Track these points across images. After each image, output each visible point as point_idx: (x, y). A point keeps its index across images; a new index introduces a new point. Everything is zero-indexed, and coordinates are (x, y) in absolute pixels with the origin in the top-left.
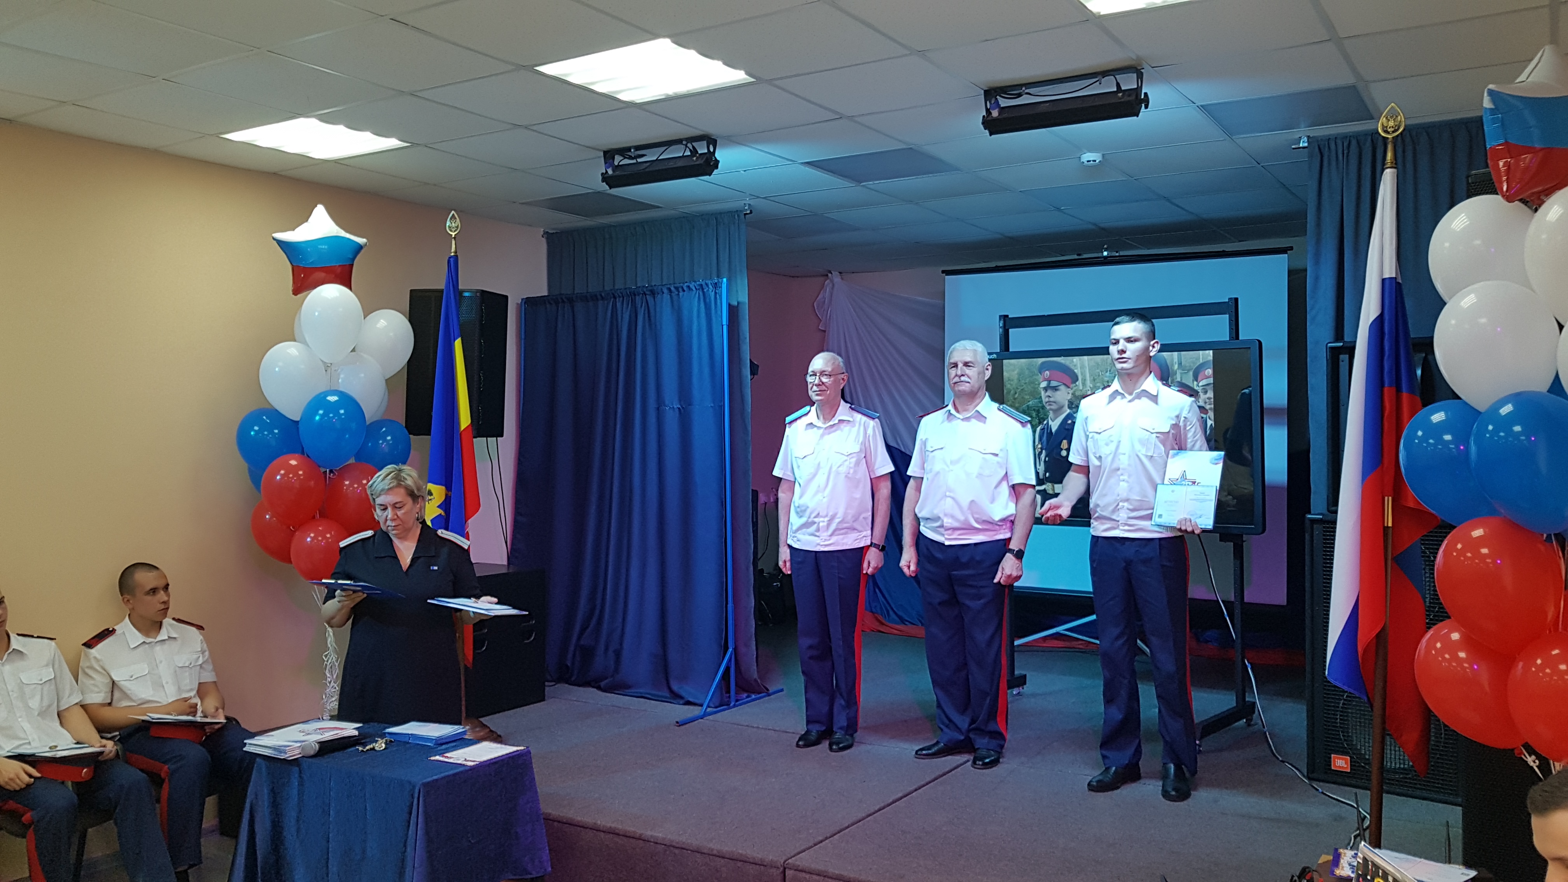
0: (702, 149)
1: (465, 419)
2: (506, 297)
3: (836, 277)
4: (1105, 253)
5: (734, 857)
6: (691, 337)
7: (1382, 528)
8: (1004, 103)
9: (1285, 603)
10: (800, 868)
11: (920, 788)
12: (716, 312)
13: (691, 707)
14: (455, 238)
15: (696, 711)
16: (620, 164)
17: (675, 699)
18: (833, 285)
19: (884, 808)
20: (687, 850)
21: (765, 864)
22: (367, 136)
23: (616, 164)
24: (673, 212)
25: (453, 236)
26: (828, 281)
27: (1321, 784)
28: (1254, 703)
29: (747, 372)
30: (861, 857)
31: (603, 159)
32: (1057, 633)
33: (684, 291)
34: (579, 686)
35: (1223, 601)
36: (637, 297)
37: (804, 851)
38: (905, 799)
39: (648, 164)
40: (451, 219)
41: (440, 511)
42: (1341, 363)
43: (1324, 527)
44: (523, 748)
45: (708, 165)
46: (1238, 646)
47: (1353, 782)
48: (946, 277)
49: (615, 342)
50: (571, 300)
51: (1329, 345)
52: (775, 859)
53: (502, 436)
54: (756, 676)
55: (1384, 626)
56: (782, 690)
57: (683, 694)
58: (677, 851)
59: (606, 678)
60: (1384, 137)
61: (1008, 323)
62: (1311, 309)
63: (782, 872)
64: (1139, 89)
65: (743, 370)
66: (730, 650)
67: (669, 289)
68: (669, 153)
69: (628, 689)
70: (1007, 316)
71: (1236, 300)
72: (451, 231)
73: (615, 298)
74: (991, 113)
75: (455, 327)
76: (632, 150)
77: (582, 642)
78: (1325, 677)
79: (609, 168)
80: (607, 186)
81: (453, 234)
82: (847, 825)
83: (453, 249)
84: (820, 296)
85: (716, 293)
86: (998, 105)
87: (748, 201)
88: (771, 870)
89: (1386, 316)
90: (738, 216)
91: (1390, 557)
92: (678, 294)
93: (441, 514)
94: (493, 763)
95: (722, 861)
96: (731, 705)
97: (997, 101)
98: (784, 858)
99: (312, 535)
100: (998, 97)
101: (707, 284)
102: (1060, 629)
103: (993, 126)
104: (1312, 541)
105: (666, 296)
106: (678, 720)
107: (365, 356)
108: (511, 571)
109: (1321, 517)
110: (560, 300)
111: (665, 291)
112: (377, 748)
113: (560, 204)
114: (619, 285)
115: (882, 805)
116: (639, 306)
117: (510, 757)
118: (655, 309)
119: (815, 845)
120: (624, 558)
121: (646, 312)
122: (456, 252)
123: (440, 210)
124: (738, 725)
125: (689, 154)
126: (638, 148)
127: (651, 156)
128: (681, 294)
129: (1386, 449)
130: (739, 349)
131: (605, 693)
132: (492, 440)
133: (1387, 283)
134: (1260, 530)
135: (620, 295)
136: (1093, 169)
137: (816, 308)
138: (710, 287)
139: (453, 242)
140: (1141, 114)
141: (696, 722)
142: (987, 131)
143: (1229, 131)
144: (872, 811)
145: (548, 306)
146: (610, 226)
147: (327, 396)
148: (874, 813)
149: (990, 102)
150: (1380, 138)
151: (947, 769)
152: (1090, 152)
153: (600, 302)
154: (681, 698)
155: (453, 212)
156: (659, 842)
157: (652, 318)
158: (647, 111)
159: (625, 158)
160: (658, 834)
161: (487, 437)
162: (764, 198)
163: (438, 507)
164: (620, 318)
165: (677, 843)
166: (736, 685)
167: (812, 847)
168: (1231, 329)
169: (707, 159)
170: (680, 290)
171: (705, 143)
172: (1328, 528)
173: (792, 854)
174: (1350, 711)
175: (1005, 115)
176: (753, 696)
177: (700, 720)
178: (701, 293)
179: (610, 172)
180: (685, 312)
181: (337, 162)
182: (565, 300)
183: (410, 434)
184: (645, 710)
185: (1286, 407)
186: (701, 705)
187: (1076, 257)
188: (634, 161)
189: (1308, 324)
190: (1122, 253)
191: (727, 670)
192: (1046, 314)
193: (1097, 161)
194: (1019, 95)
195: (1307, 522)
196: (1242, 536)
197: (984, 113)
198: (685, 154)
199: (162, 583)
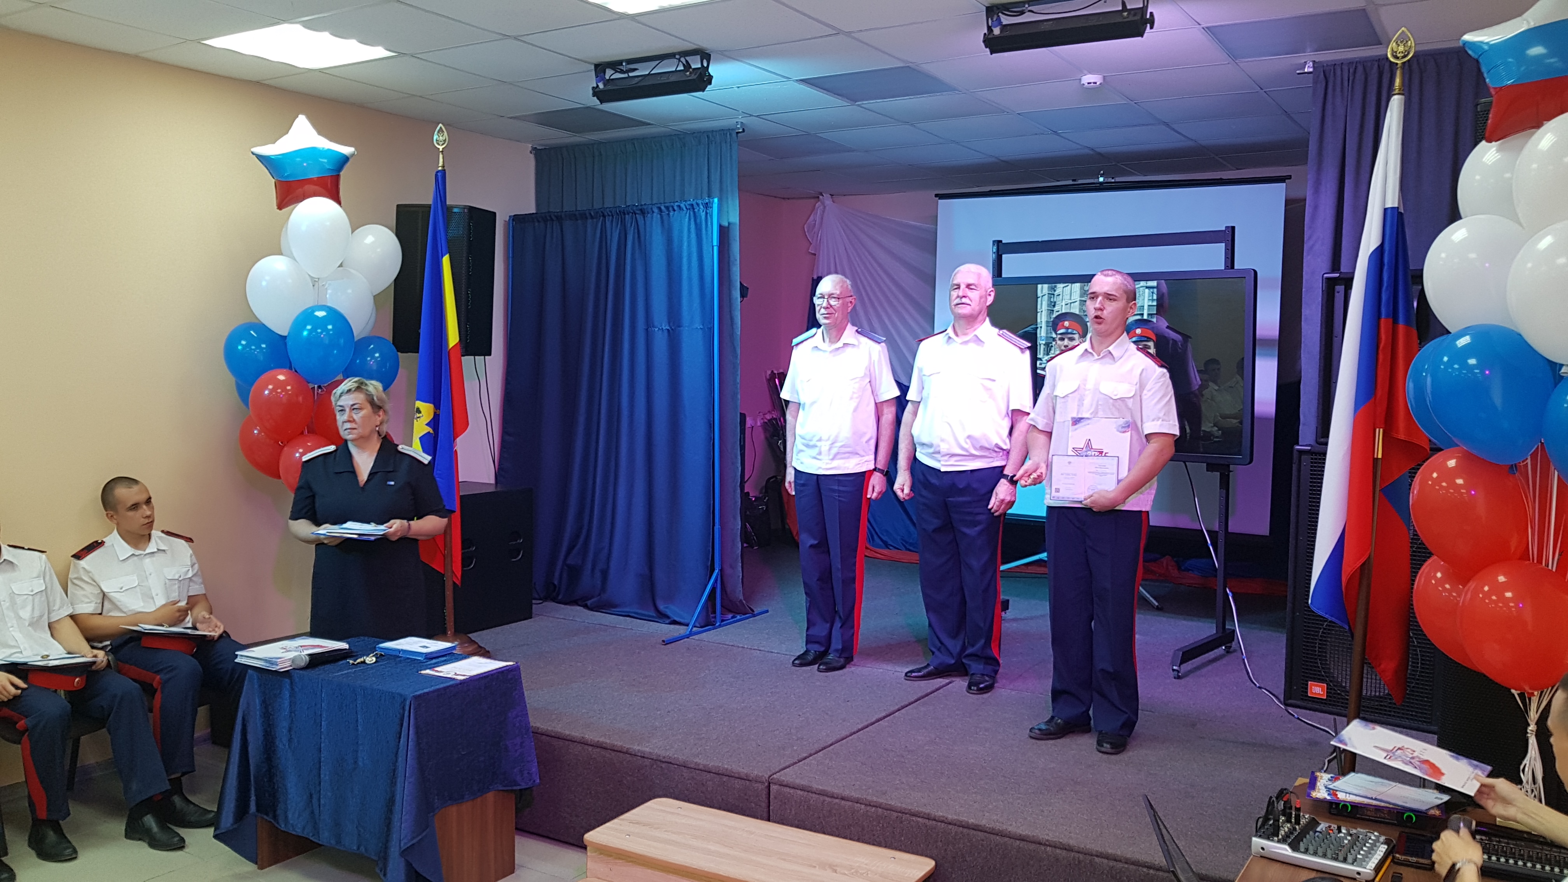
0: (696, 64)
1: (453, 337)
2: (495, 214)
3: (827, 200)
4: (1101, 179)
5: (720, 772)
6: (681, 258)
7: (1372, 459)
8: (1006, 20)
9: (1268, 534)
10: (785, 783)
11: (903, 707)
12: (707, 234)
13: (677, 627)
14: (442, 152)
15: (681, 630)
16: (612, 78)
17: (660, 618)
18: (825, 207)
19: (867, 727)
20: (673, 764)
21: (751, 778)
22: (353, 43)
23: (607, 77)
24: (663, 129)
25: (441, 150)
26: (819, 203)
27: (1298, 710)
28: (1234, 631)
29: (737, 294)
30: (844, 773)
31: (593, 72)
32: (1039, 560)
33: (674, 210)
34: (566, 604)
35: (1207, 531)
36: (627, 216)
37: (789, 766)
38: (888, 718)
39: (640, 78)
40: (438, 132)
41: (428, 429)
42: (1336, 294)
43: (1312, 459)
44: (511, 663)
45: (702, 81)
46: (1220, 575)
47: (1331, 709)
48: (940, 201)
49: (604, 261)
50: (559, 218)
51: (1325, 275)
52: (760, 774)
53: (490, 354)
54: (741, 597)
55: (1369, 557)
56: (767, 611)
57: (669, 613)
58: (664, 765)
59: (592, 597)
60: (1391, 62)
61: (1002, 248)
62: (1310, 238)
63: (766, 787)
64: (1144, 9)
65: (733, 292)
66: (716, 571)
67: (660, 209)
68: (661, 67)
69: (614, 608)
70: (1001, 241)
71: (1233, 228)
72: (438, 144)
73: (604, 216)
74: (992, 31)
75: (443, 243)
76: (624, 64)
77: (569, 562)
78: (1309, 607)
79: (600, 82)
80: (598, 101)
81: (441, 148)
82: (830, 743)
83: (441, 164)
84: (812, 218)
85: (707, 213)
86: (1000, 23)
87: (740, 119)
88: (756, 785)
89: (1387, 247)
90: (730, 134)
91: (1378, 489)
92: (668, 214)
93: (429, 432)
94: (482, 678)
95: (709, 776)
96: (717, 625)
97: (999, 19)
98: (769, 774)
100: (1000, 14)
101: (698, 205)
103: (994, 44)
104: (1299, 471)
105: (656, 215)
106: (664, 639)
107: (352, 271)
108: (499, 489)
109: (1309, 448)
110: (549, 218)
111: (656, 210)
112: (367, 662)
113: (549, 119)
114: (608, 204)
115: (866, 723)
116: (629, 225)
117: (499, 673)
118: (645, 229)
119: (799, 761)
120: (612, 478)
121: (636, 231)
122: (443, 166)
123: (428, 124)
124: (723, 644)
125: (682, 68)
126: (630, 61)
127: (643, 70)
128: (671, 213)
129: (1379, 380)
130: (729, 270)
131: (592, 612)
132: (480, 359)
133: (1389, 212)
134: (1248, 461)
135: (610, 214)
136: (1093, 90)
137: (806, 230)
138: (701, 207)
139: (441, 156)
140: (1145, 35)
141: (682, 641)
142: (988, 50)
143: (1233, 55)
144: (855, 729)
145: (537, 224)
146: (600, 143)
147: (314, 312)
148: (857, 732)
149: (992, 19)
150: (1387, 64)
151: (929, 691)
152: (1090, 73)
153: (589, 221)
154: (668, 617)
155: (440, 125)
156: (646, 756)
157: (642, 238)
158: (639, 22)
159: (616, 72)
160: (646, 749)
161: (475, 355)
162: (757, 116)
163: (427, 425)
164: (609, 237)
165: (664, 758)
166: (722, 606)
167: (796, 763)
168: (1226, 258)
169: (701, 73)
170: (671, 209)
171: (698, 57)
172: (1316, 459)
173: (777, 770)
174: (1329, 639)
175: (1007, 33)
176: (738, 617)
177: (686, 639)
178: (692, 213)
179: (601, 86)
180: (675, 233)
181: (321, 71)
182: (554, 218)
183: (398, 351)
184: (631, 629)
185: (1277, 338)
186: (687, 625)
187: (1071, 182)
188: (626, 75)
189: (1305, 254)
190: (1118, 179)
191: (713, 590)
192: (1040, 240)
193: (1098, 83)
194: (1022, 13)
195: (1295, 455)
196: (1228, 466)
197: (986, 31)
198: (678, 69)
199: (144, 497)
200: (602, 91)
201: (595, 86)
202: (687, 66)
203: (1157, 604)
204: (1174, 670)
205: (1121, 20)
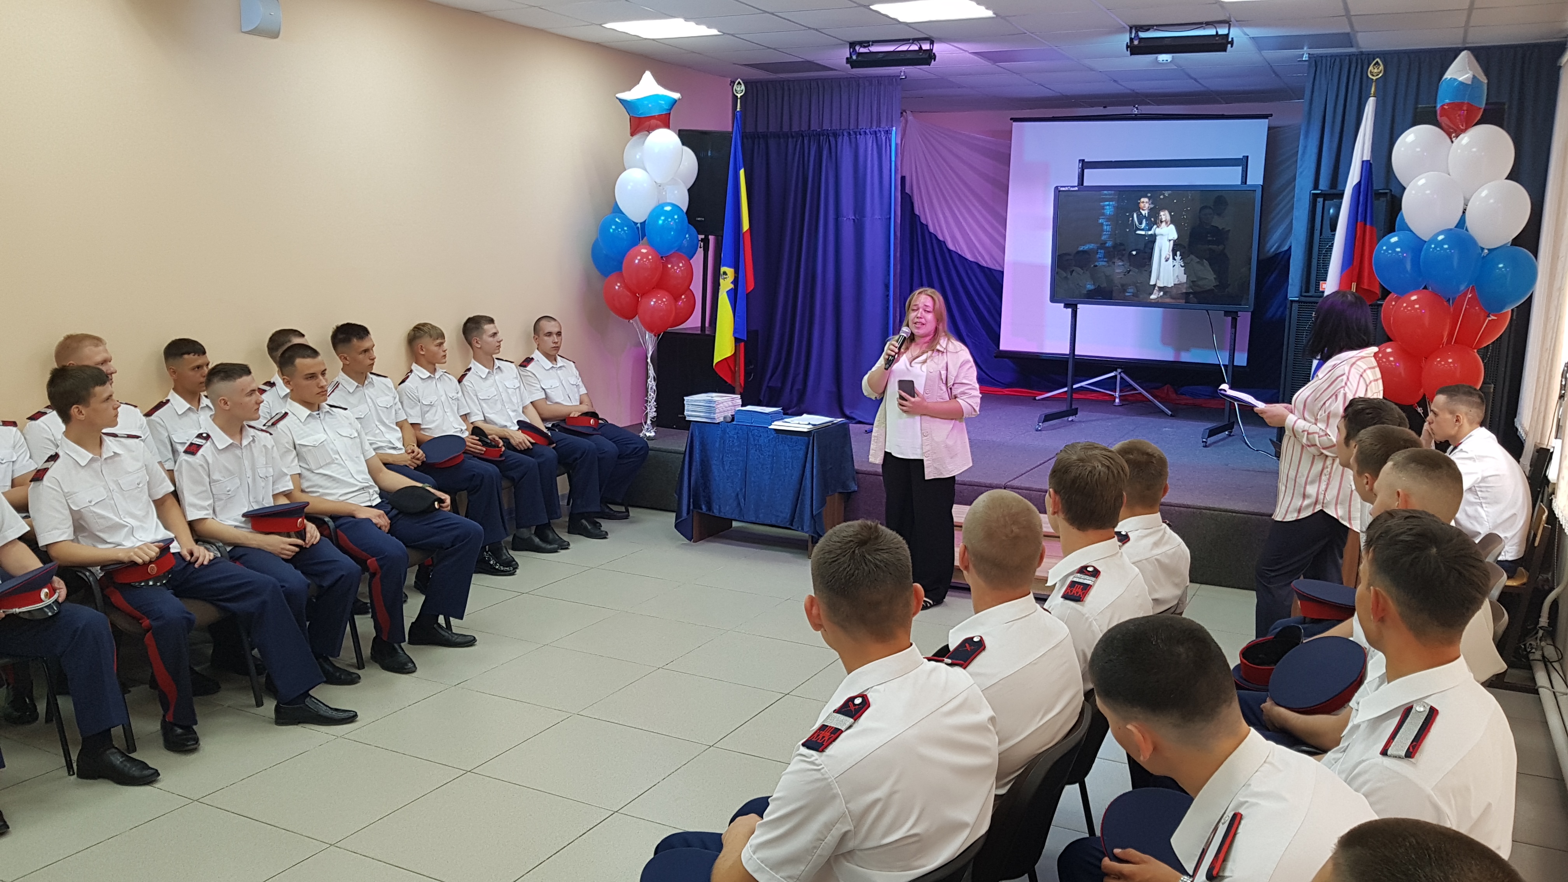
1: (746, 225)
3: (909, 116)
8: (1142, 35)
9: (1246, 365)
12: (886, 151)
16: (860, 52)
19: (1039, 466)
23: (858, 51)
25: (739, 96)
28: (1235, 421)
32: (1081, 387)
33: (861, 135)
36: (822, 138)
39: (883, 54)
41: (732, 286)
42: (1318, 204)
45: (930, 58)
48: (1014, 124)
49: (802, 169)
51: (1312, 191)
61: (1085, 165)
62: (1300, 167)
64: (1228, 34)
67: (849, 134)
70: (1084, 160)
71: (1246, 157)
72: (738, 92)
73: (802, 137)
75: (740, 161)
76: (866, 43)
79: (852, 54)
80: (850, 66)
83: (739, 105)
85: (887, 138)
86: (1136, 38)
89: (1363, 182)
90: (896, 80)
92: (856, 138)
93: (732, 288)
99: (654, 300)
101: (880, 132)
102: (1083, 384)
105: (846, 138)
109: (1298, 299)
110: (754, 135)
111: (845, 134)
115: (1036, 465)
116: (824, 145)
118: (837, 148)
122: (741, 107)
125: (917, 49)
126: (874, 41)
128: (858, 137)
133: (1365, 163)
136: (1162, 64)
138: (882, 133)
139: (738, 100)
142: (1129, 52)
143: (1260, 48)
144: (1033, 467)
148: (1035, 468)
153: (790, 140)
155: (740, 79)
157: (834, 154)
158: (907, 26)
159: (864, 47)
163: (731, 283)
164: (807, 153)
168: (1242, 177)
169: (929, 52)
170: (858, 133)
171: (928, 42)
175: (1142, 44)
178: (875, 137)
180: (861, 151)
181: (659, 40)
188: (870, 51)
192: (1113, 160)
193: (1168, 61)
196: (1237, 312)
197: (1128, 41)
198: (910, 49)
199: (556, 330)
200: (855, 61)
201: (849, 56)
202: (921, 48)
203: (1170, 413)
204: (1203, 442)
205: (1214, 42)
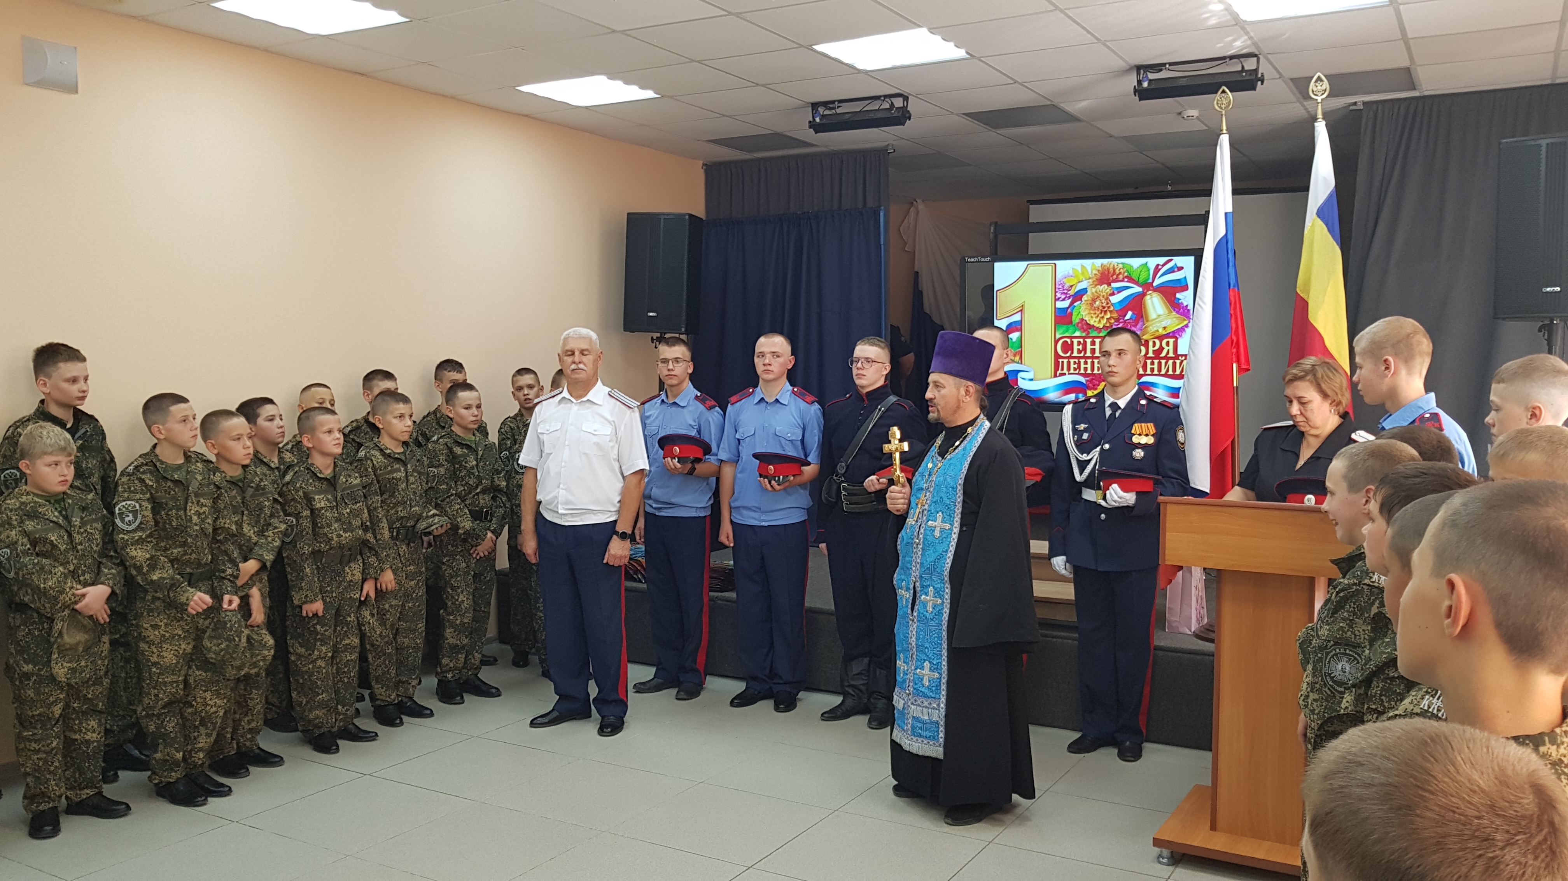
0: (898, 104)
3: (919, 205)
4: (1169, 188)
6: (851, 255)
8: (1151, 76)
12: (874, 235)
16: (825, 113)
18: (917, 210)
23: (819, 114)
26: (913, 208)
31: (810, 110)
33: (846, 217)
36: (802, 223)
39: (851, 115)
45: (902, 117)
48: (1031, 206)
64: (1257, 70)
67: (833, 215)
73: (781, 223)
74: (1141, 84)
76: (836, 103)
79: (815, 117)
80: (813, 132)
84: (907, 220)
85: (874, 219)
86: (1146, 79)
87: (891, 141)
90: (883, 154)
92: (840, 220)
97: (1145, 75)
100: (1145, 72)
101: (867, 212)
103: (1142, 94)
111: (829, 217)
116: (804, 231)
118: (819, 232)
121: (811, 237)
125: (888, 107)
126: (840, 101)
128: (843, 219)
135: (787, 219)
137: (901, 231)
138: (870, 214)
140: (1258, 89)
142: (1137, 97)
146: (765, 160)
149: (1141, 75)
152: (1190, 109)
153: (768, 225)
157: (816, 239)
158: (870, 76)
159: (830, 109)
162: (907, 139)
164: (786, 242)
169: (902, 111)
171: (901, 99)
175: (1153, 86)
178: (861, 219)
181: (588, 108)
182: (734, 225)
188: (836, 112)
193: (1195, 117)
194: (1161, 70)
197: (1136, 84)
198: (881, 108)
200: (818, 124)
201: (811, 119)
202: (892, 105)
205: (1241, 79)
